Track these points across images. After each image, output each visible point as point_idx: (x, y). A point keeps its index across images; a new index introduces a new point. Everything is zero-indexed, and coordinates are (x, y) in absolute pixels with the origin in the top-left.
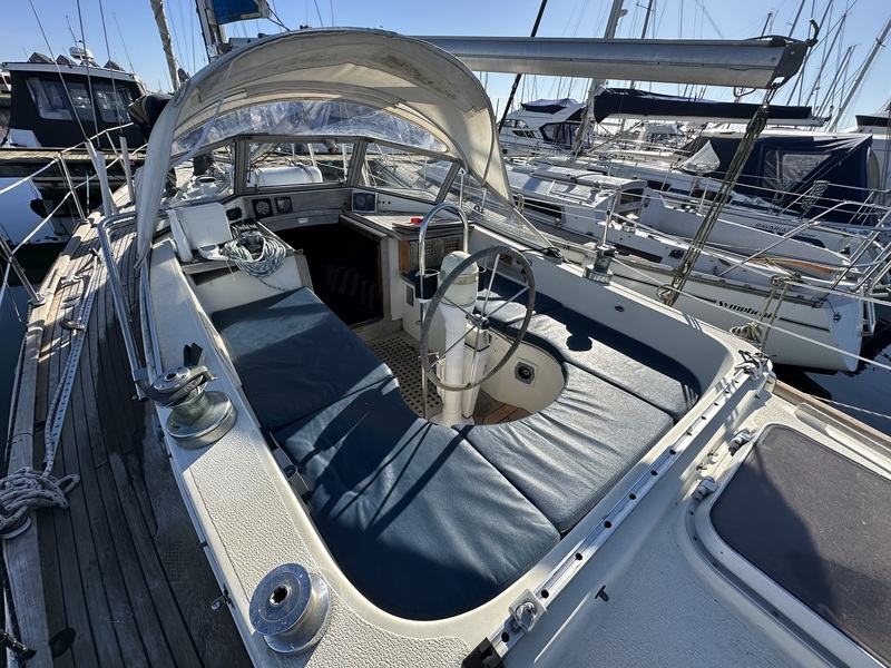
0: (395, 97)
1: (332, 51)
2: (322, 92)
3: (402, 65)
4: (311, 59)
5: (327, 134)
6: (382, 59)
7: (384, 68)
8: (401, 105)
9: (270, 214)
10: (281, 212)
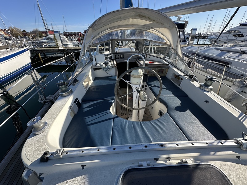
0: (149, 27)
1: (122, 15)
2: (128, 27)
3: (144, 16)
4: (118, 18)
5: (133, 38)
6: (138, 16)
7: (140, 18)
8: (152, 29)
9: (119, 58)
10: (121, 58)
